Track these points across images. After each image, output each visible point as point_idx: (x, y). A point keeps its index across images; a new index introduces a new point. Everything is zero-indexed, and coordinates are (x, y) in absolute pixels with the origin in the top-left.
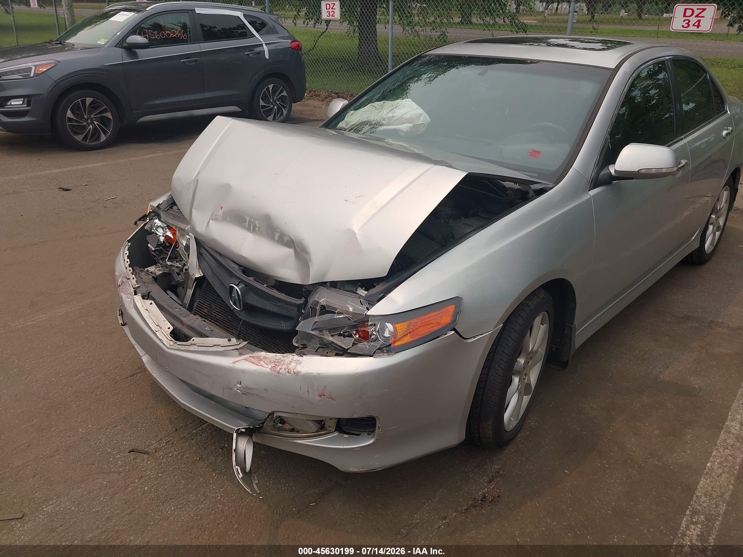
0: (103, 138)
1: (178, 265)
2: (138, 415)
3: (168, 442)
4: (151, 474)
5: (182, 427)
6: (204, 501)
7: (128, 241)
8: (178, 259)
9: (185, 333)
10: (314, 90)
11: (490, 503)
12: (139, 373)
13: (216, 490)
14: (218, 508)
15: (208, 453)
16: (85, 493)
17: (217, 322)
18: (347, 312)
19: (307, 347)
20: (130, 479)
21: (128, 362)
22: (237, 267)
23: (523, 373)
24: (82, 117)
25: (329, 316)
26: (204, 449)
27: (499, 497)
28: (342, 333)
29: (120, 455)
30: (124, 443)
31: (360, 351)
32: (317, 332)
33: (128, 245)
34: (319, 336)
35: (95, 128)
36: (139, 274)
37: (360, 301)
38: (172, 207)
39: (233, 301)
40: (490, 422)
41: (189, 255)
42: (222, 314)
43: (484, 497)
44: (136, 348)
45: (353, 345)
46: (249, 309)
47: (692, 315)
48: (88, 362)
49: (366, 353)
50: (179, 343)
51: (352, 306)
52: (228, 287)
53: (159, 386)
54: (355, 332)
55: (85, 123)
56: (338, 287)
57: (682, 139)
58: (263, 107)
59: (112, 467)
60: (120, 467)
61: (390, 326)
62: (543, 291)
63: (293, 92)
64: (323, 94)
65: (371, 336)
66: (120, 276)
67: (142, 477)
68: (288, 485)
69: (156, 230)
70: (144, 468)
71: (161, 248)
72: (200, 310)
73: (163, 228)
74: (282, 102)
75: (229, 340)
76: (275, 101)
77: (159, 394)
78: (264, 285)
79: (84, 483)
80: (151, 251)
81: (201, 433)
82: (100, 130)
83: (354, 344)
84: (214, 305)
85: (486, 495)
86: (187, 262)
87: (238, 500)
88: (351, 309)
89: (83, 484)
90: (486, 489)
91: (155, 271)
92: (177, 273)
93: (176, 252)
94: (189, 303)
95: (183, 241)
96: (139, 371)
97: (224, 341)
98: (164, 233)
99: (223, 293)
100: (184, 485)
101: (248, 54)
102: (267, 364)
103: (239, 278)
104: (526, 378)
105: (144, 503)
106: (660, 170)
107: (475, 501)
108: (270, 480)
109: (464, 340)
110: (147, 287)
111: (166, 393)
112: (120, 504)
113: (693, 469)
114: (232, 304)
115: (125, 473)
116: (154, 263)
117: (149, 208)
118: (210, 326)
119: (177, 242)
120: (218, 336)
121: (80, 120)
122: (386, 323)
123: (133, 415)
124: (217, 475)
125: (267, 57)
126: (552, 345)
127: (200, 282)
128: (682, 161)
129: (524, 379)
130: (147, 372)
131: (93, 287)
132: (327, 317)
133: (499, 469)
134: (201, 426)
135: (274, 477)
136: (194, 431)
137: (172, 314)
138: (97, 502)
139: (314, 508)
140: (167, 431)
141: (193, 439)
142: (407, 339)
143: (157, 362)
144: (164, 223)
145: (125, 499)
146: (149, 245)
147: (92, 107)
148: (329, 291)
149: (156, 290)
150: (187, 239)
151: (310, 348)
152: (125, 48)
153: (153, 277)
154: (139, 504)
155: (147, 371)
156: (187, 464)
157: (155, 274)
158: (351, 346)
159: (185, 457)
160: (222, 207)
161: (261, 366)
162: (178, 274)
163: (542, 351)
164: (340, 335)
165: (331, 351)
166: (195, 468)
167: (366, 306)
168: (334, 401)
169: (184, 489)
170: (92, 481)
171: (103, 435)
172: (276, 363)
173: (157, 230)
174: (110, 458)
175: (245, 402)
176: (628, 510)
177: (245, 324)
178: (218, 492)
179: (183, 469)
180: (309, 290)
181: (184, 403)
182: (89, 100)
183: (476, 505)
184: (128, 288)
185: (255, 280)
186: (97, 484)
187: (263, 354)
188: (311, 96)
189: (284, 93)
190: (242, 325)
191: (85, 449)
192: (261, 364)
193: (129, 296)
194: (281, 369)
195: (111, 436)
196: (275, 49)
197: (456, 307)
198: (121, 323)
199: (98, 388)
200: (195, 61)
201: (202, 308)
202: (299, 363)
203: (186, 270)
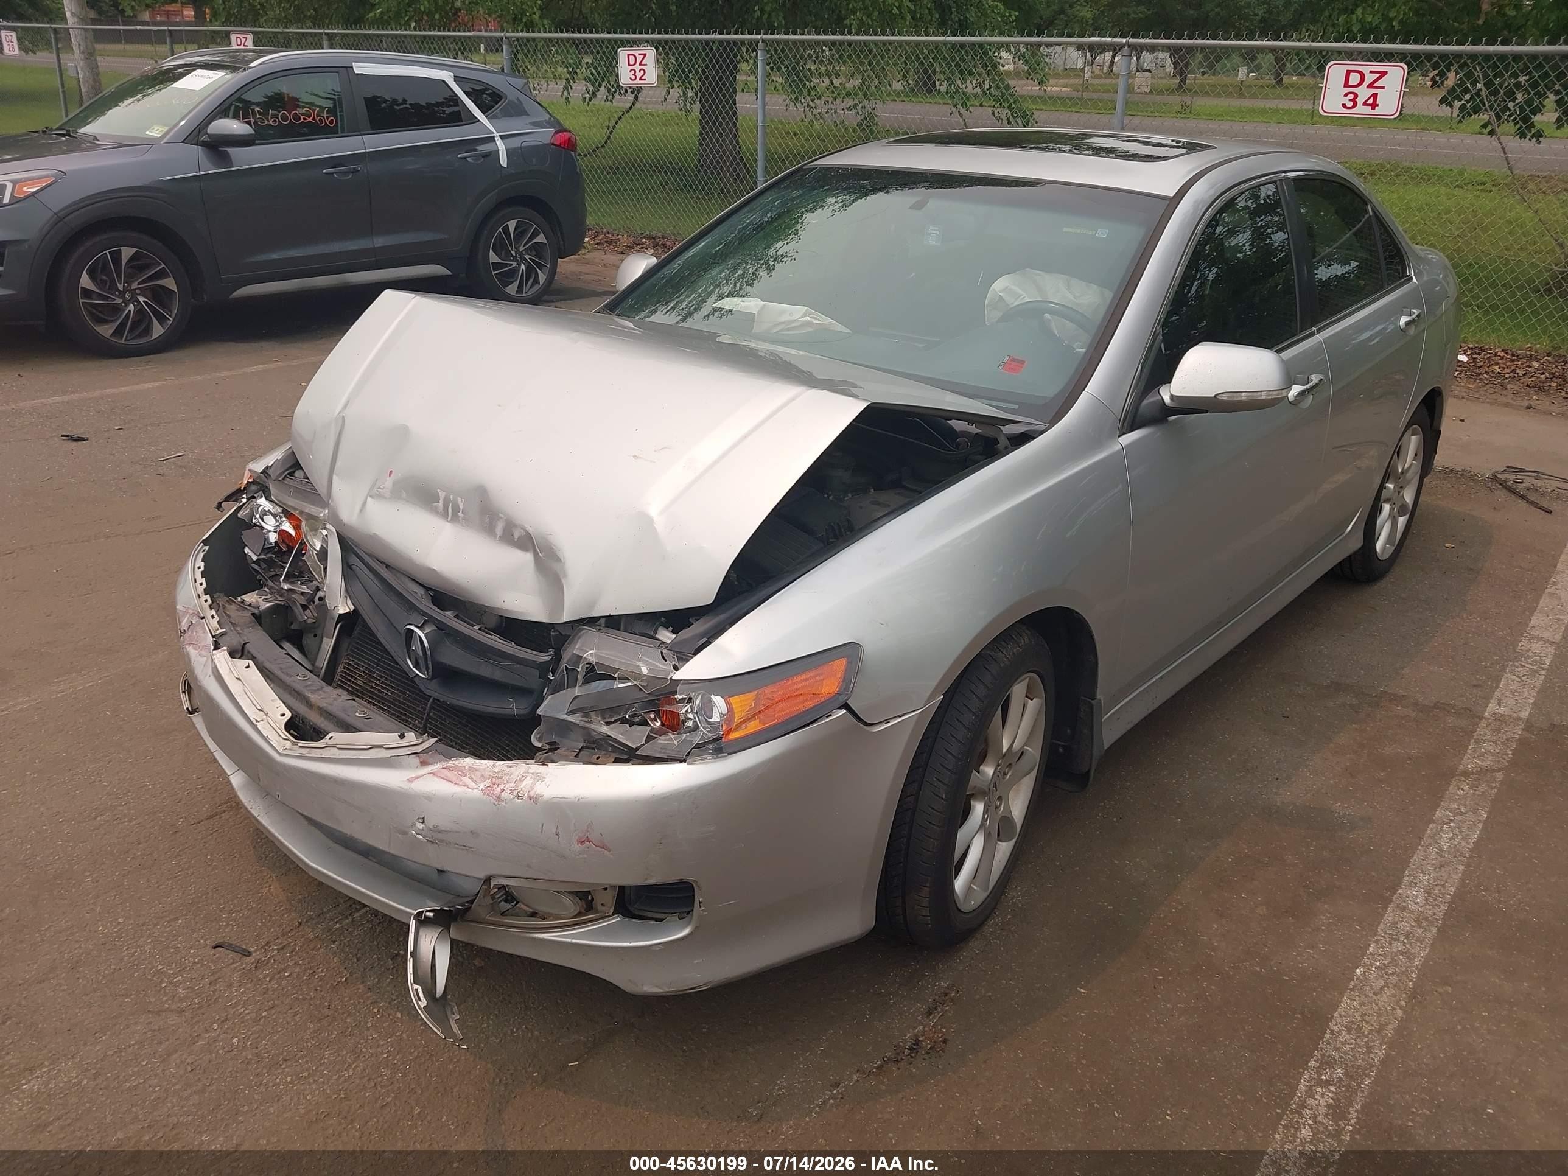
0: (158, 330)
1: (304, 589)
2: (223, 896)
3: (282, 948)
4: (246, 1012)
5: (311, 918)
6: (353, 1063)
7: (202, 542)
8: (304, 577)
9: (316, 725)
10: (605, 230)
11: (928, 1053)
12: (224, 811)
13: (378, 1041)
14: (382, 1076)
15: (365, 969)
16: (110, 1053)
17: (383, 704)
18: (638, 676)
19: (558, 748)
20: (203, 1024)
21: (202, 790)
22: (421, 591)
23: (993, 794)
24: (113, 287)
25: (602, 685)
26: (356, 960)
27: (945, 1042)
28: (627, 717)
29: (182, 976)
30: (192, 951)
31: (660, 752)
32: (578, 717)
33: (204, 551)
34: (583, 724)
35: (140, 311)
36: (224, 607)
37: (662, 652)
38: (294, 472)
39: (414, 660)
40: (926, 891)
41: (325, 569)
42: (392, 687)
43: (917, 1042)
44: (218, 758)
45: (647, 741)
46: (446, 675)
47: (1347, 681)
48: (119, 792)
49: (673, 754)
50: (302, 743)
51: (646, 663)
52: (402, 632)
53: (267, 837)
54: (652, 716)
55: (118, 301)
56: (622, 628)
57: (1313, 334)
58: (496, 266)
59: (166, 1000)
60: (181, 1000)
61: (718, 701)
62: (1027, 632)
63: (559, 234)
64: (624, 239)
65: (683, 722)
66: (185, 613)
67: (227, 1019)
68: (526, 1028)
69: (260, 520)
70: (231, 1000)
71: (270, 555)
72: (350, 681)
73: (274, 516)
74: (536, 256)
75: (402, 736)
76: (521, 254)
77: (267, 853)
78: (473, 626)
79: (109, 1033)
80: (250, 562)
81: (350, 930)
82: (151, 315)
83: (649, 739)
84: (378, 670)
85: (921, 1039)
86: (322, 583)
87: (423, 1060)
88: (645, 670)
89: (105, 1035)
90: (921, 1027)
91: (257, 601)
92: (301, 605)
93: (300, 564)
94: (327, 667)
95: (315, 540)
96: (226, 809)
97: (392, 739)
98: (278, 526)
99: (394, 647)
100: (315, 1031)
101: (465, 158)
102: (475, 782)
103: (424, 614)
104: (1000, 805)
105: (231, 1069)
106: (1255, 394)
107: (898, 1051)
108: (489, 1018)
109: (865, 727)
110: (239, 634)
111: (280, 850)
112: (181, 1072)
113: (1327, 980)
114: (411, 666)
115: (193, 1012)
116: (255, 585)
117: (247, 474)
118: (363, 709)
119: (303, 544)
120: (381, 728)
121: (109, 293)
122: (713, 696)
123: (210, 895)
124: (381, 1010)
125: (504, 162)
126: (1054, 741)
127: (349, 621)
128: (1313, 377)
129: (997, 808)
130: (242, 810)
131: (131, 638)
132: (598, 687)
133: (948, 987)
134: (350, 915)
135: (497, 1013)
136: (338, 926)
137: (289, 686)
138: (136, 1069)
139: (577, 1070)
140: (280, 926)
141: (334, 942)
142: (754, 726)
143: (259, 785)
144: (277, 504)
145: (192, 1063)
146: (247, 550)
147: (131, 267)
148: (602, 635)
149: (259, 640)
150: (323, 538)
151: (564, 749)
152: (204, 144)
153: (253, 614)
154: (220, 1071)
155: (241, 808)
156: (321, 991)
157: (258, 607)
158: (643, 742)
159: (316, 977)
160: (391, 472)
161: (465, 786)
162: (305, 607)
163: (1034, 753)
164: (623, 721)
165: (605, 754)
166: (336, 999)
167: (674, 663)
168: (609, 852)
169: (313, 1040)
170: (124, 1029)
171: (148, 937)
172: (494, 780)
173: (263, 520)
174: (162, 982)
175: (434, 858)
176: (1196, 1061)
177: (438, 705)
178: (383, 1045)
179: (312, 1002)
180: (564, 634)
181: (315, 866)
182: (127, 253)
183: (899, 1058)
184: (202, 635)
185: (456, 616)
186: (135, 1035)
187: (469, 762)
188: (598, 244)
189: (541, 238)
190: (431, 708)
191: (111, 965)
192: (464, 782)
193: (204, 653)
194: (503, 790)
195: (163, 940)
196: (521, 148)
197: (848, 662)
198: (187, 709)
199: (139, 844)
200: (352, 172)
201: (352, 676)
202: (539, 778)
203: (321, 599)
